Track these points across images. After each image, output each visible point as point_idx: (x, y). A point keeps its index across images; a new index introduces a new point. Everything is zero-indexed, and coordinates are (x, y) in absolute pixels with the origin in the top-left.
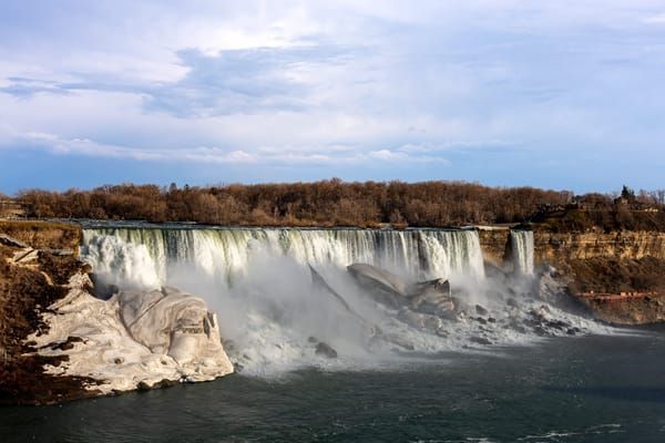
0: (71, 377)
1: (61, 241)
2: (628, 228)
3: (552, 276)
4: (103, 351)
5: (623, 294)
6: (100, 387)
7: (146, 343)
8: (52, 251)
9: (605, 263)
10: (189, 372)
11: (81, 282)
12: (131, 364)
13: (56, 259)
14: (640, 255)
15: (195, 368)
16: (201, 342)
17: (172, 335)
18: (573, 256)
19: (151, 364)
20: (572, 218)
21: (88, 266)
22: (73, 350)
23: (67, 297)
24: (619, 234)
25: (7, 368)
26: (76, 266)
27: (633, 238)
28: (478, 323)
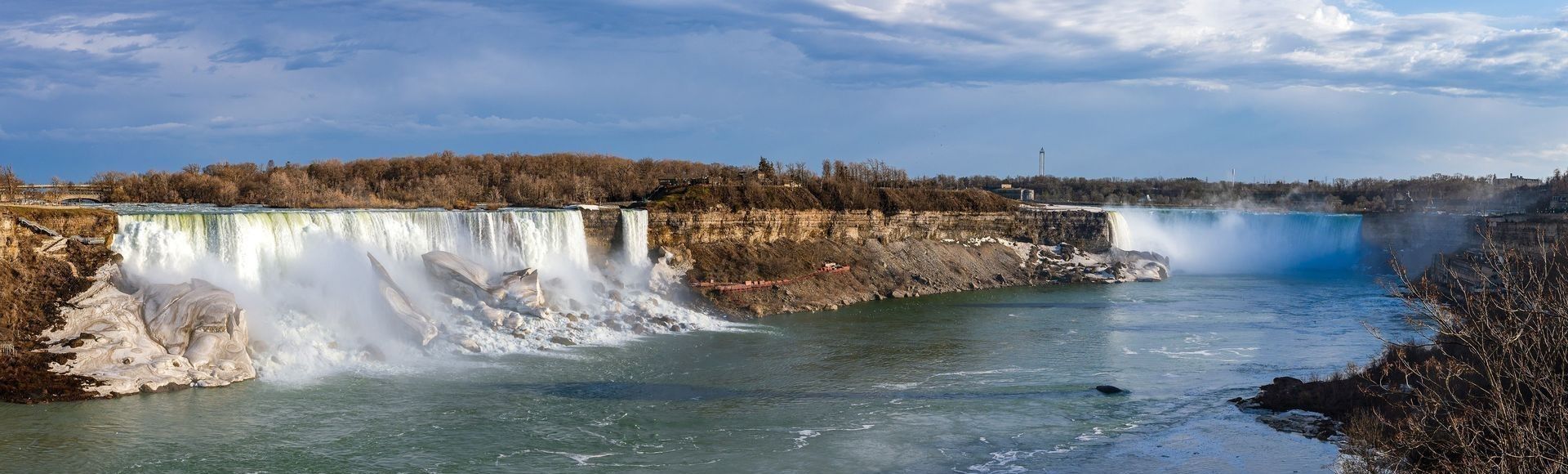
0: (74, 376)
1: (94, 228)
2: (757, 206)
3: (668, 263)
4: (113, 349)
5: (749, 283)
6: (98, 389)
7: (164, 342)
8: (81, 239)
9: (731, 247)
10: (203, 376)
11: (108, 274)
12: (138, 365)
13: (85, 248)
14: (773, 237)
15: (211, 371)
16: (221, 343)
17: (192, 333)
18: (694, 239)
19: (161, 365)
20: (694, 194)
21: (120, 256)
22: (82, 348)
23: (89, 290)
24: (748, 213)
25: (13, 365)
26: (106, 255)
27: (763, 218)
28: (568, 321)
